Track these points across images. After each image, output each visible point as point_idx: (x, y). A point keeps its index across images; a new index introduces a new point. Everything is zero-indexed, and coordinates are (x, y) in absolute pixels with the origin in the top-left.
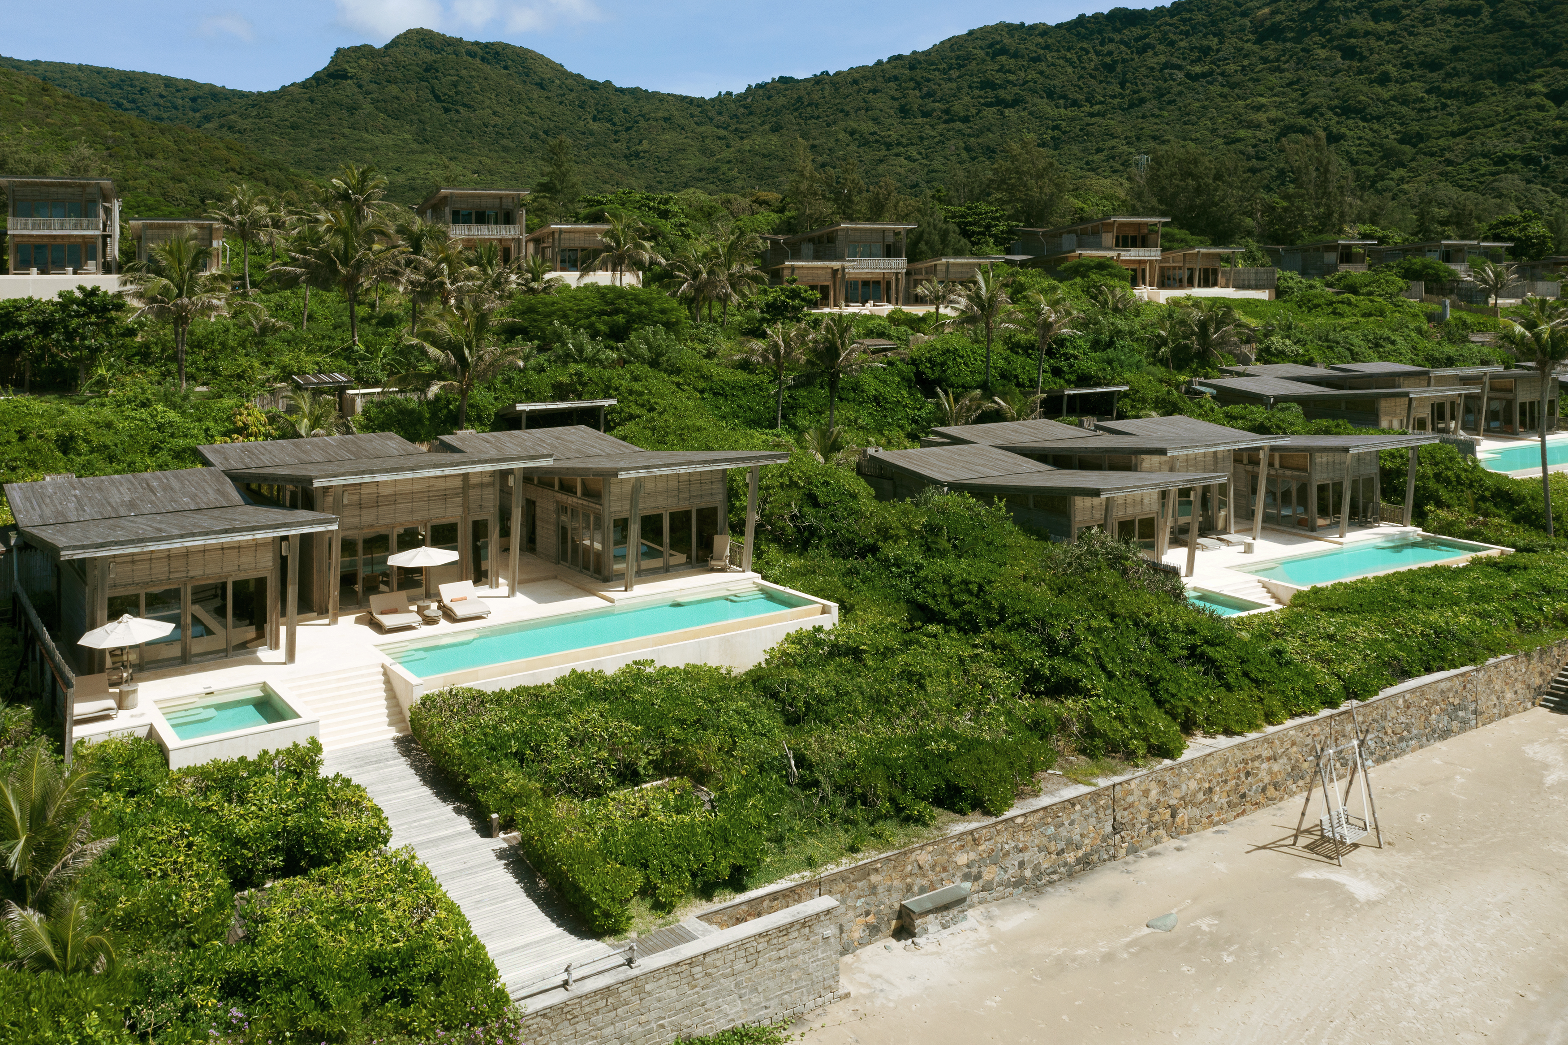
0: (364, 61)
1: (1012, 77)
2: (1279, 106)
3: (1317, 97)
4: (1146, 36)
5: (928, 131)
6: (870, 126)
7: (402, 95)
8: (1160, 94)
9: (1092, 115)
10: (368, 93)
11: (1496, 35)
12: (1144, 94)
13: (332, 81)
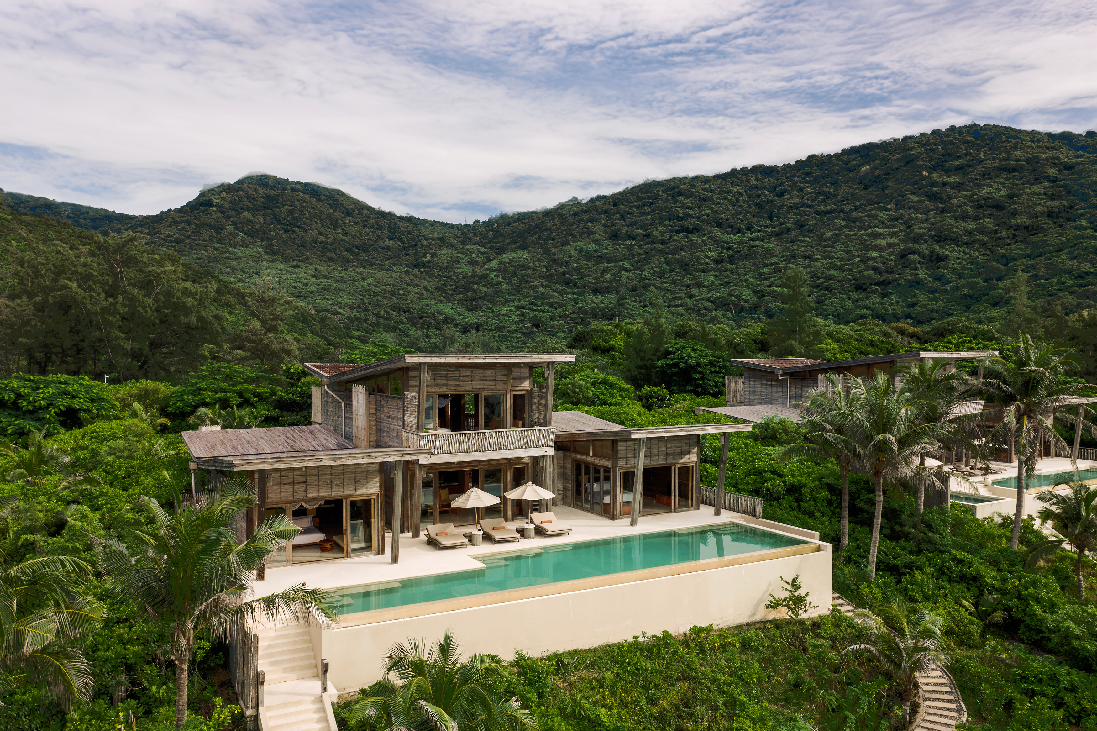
0: (224, 194)
1: (690, 212)
2: (892, 235)
3: (920, 228)
4: (781, 184)
5: (636, 249)
6: (594, 246)
7: (255, 219)
8: (800, 226)
9: (753, 240)
10: (230, 217)
11: (1038, 186)
12: (790, 225)
13: (202, 208)
